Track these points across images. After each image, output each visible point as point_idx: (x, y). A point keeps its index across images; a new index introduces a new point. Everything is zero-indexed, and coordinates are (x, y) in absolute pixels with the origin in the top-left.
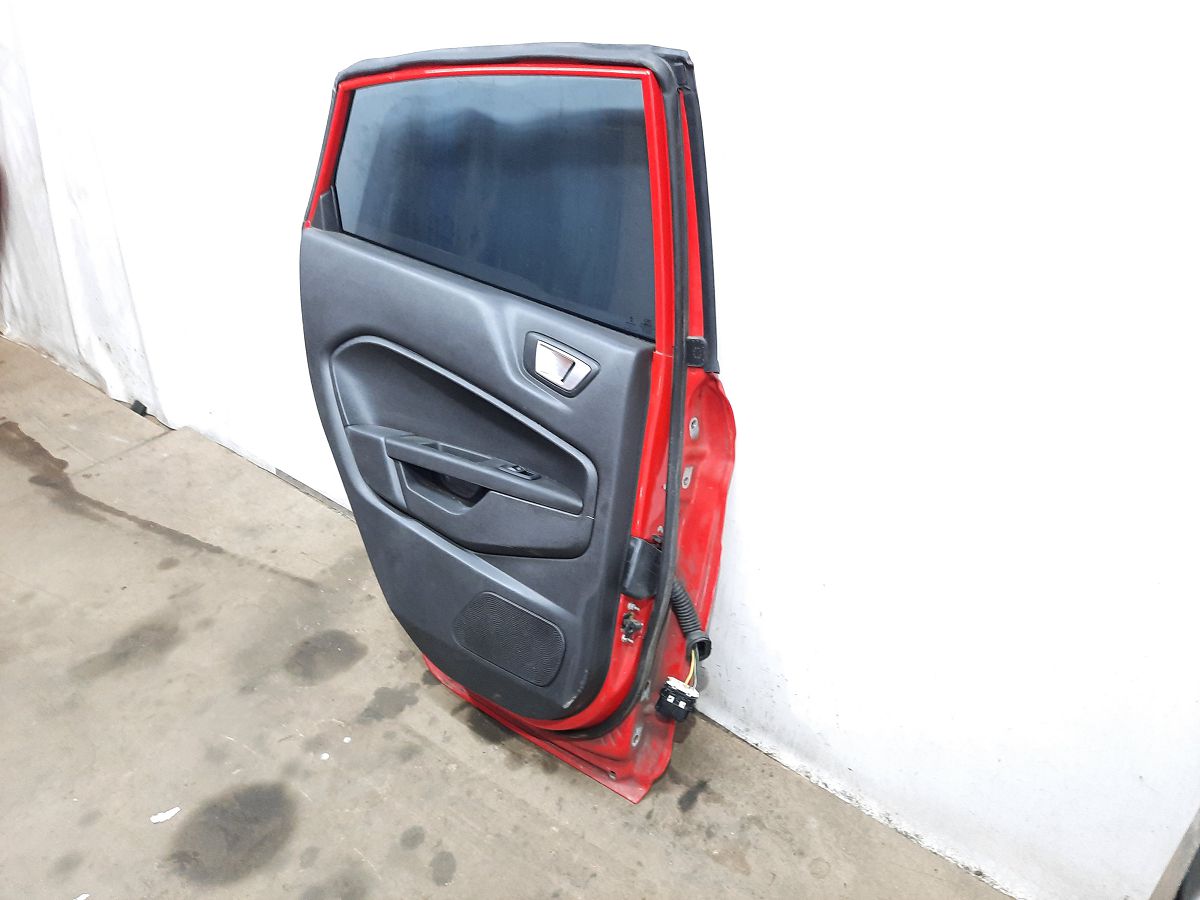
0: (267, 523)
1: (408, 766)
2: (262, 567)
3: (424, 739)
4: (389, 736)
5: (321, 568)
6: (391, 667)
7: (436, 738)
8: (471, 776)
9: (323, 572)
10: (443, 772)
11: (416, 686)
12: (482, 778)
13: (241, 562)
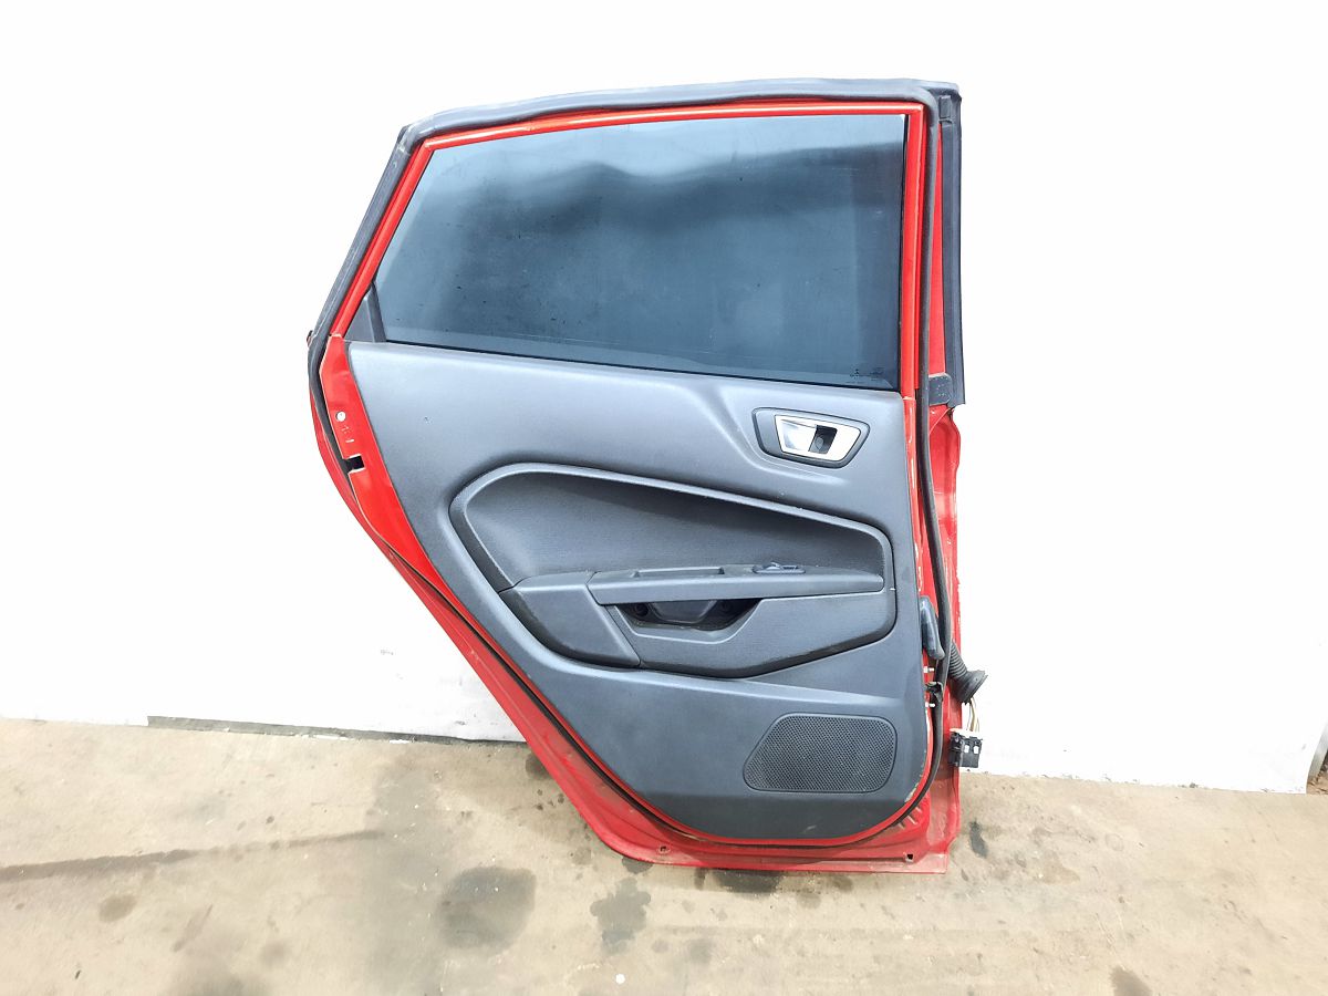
0: (217, 791)
1: (714, 966)
2: (275, 846)
3: (701, 929)
4: (660, 947)
5: (363, 811)
6: (579, 877)
7: (712, 921)
8: (785, 936)
9: (370, 813)
10: (755, 948)
11: (629, 883)
12: (797, 932)
13: (235, 854)
